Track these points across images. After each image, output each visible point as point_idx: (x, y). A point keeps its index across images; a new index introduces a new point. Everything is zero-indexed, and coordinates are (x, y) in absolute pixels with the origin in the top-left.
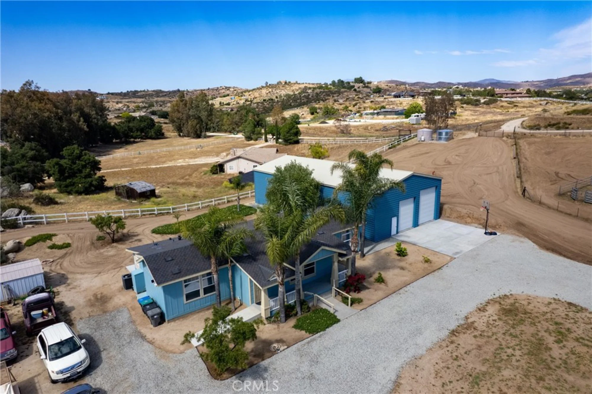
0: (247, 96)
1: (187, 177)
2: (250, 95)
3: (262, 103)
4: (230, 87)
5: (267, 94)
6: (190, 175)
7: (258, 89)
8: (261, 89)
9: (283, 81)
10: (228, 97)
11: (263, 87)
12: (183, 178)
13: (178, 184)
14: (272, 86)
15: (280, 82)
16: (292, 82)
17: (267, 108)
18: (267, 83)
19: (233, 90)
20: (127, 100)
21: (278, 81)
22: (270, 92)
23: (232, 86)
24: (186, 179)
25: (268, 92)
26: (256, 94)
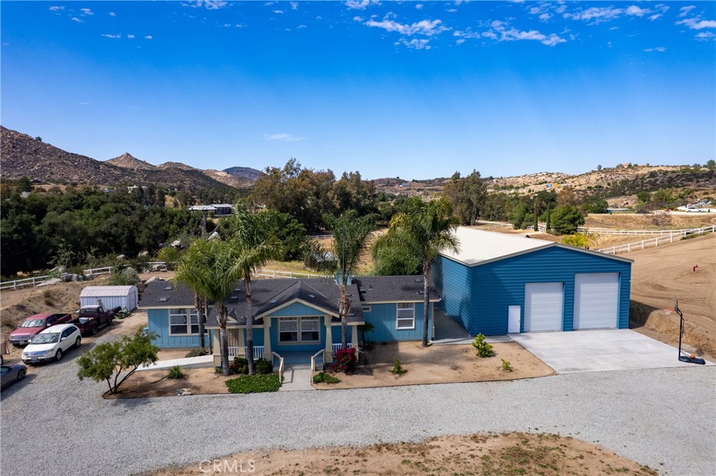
0: (569, 183)
2: (573, 182)
3: (585, 191)
4: (552, 174)
5: (598, 180)
7: (587, 174)
8: (590, 174)
9: (625, 163)
10: (545, 185)
11: (593, 172)
14: (607, 171)
15: (621, 165)
16: (639, 165)
17: (590, 197)
18: (600, 167)
19: (556, 176)
21: (618, 164)
22: (602, 178)
23: (556, 172)
25: (598, 178)
26: (583, 181)
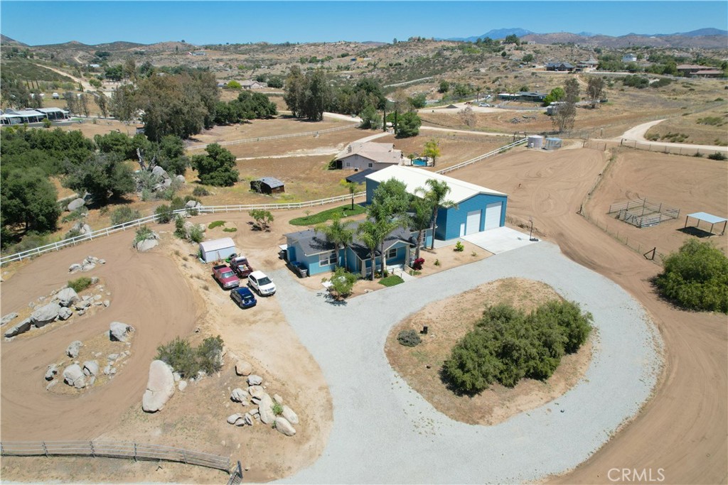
0: (370, 57)
1: (308, 172)
2: (374, 56)
3: (388, 69)
4: (350, 42)
5: (395, 55)
6: (310, 170)
7: (384, 47)
8: (388, 48)
9: (416, 37)
10: (347, 58)
11: (390, 45)
12: (303, 172)
13: (300, 179)
14: (401, 45)
15: (412, 39)
18: (395, 40)
19: (354, 46)
20: (228, 57)
21: (410, 37)
22: (398, 53)
24: (307, 174)
25: (395, 52)
26: (381, 54)
